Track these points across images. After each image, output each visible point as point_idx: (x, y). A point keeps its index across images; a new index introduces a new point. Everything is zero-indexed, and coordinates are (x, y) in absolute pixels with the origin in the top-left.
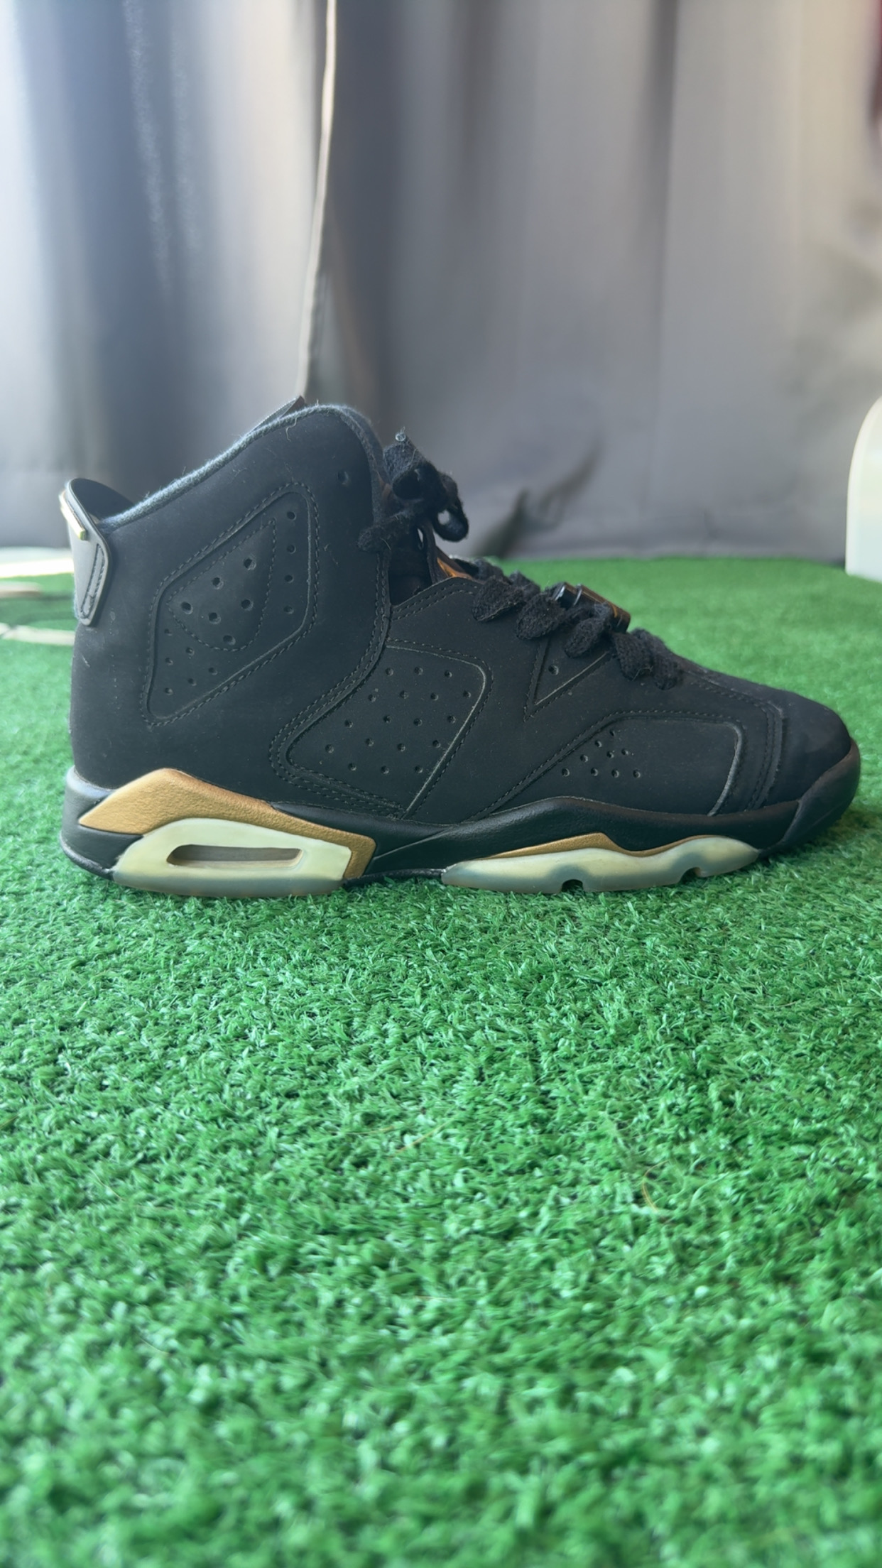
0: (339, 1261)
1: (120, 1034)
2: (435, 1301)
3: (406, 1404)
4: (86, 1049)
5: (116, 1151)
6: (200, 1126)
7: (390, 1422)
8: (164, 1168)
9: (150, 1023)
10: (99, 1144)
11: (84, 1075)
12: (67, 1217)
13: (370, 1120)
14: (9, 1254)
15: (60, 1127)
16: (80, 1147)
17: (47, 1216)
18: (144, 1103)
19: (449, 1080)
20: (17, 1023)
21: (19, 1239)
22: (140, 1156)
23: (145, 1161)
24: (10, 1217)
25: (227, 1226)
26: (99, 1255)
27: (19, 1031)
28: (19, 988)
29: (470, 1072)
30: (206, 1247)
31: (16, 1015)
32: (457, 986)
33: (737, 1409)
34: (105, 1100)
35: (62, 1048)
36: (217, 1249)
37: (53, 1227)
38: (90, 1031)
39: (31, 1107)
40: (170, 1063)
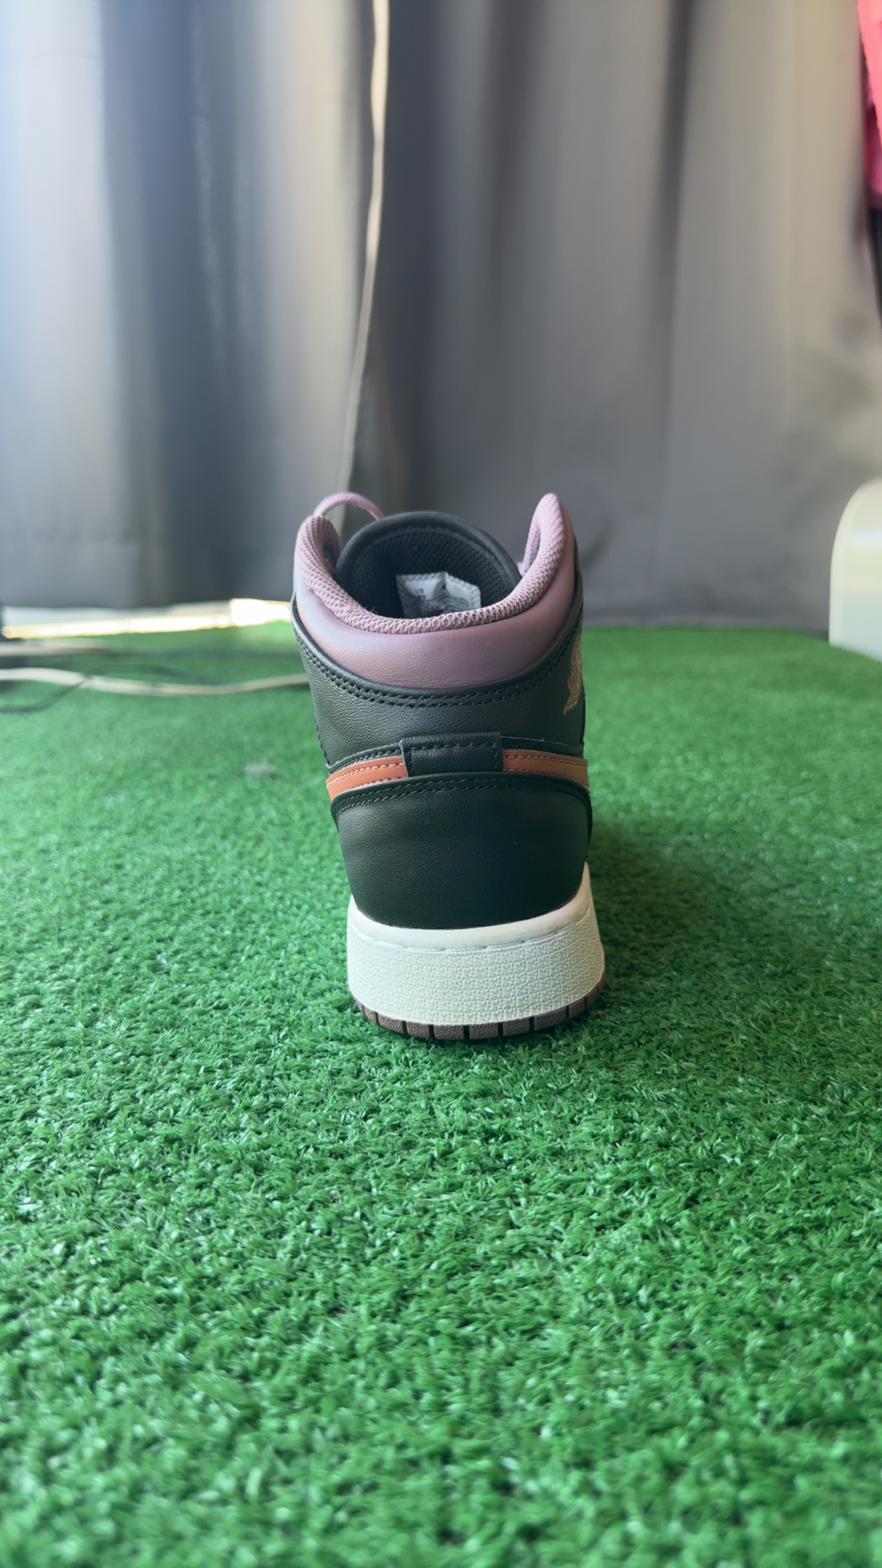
0: (341, 1053)
1: (198, 946)
2: (396, 1070)
3: (375, 1110)
4: (176, 953)
5: (199, 1001)
6: (254, 992)
7: (365, 1119)
8: (233, 1010)
9: (219, 940)
10: (189, 999)
11: (176, 966)
12: (168, 1033)
14: (135, 1047)
15: (161, 989)
16: (175, 1002)
17: (157, 1032)
18: (218, 979)
20: (126, 939)
21: (140, 1041)
22: (216, 1004)
23: (217, 1008)
24: (133, 1032)
25: (272, 1037)
26: (190, 1050)
27: (129, 942)
30: (258, 1046)
31: (124, 934)
33: (568, 1119)
34: (191, 978)
35: (159, 952)
36: (264, 1046)
37: (161, 1036)
38: (176, 944)
39: (140, 981)
40: (233, 962)
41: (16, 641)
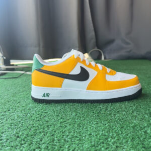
4: (68, 136)
9: (75, 132)
13: (117, 147)
19: (127, 141)
27: (56, 133)
28: (52, 126)
29: (129, 140)
31: (54, 131)
32: (122, 128)
41: (13, 65)
